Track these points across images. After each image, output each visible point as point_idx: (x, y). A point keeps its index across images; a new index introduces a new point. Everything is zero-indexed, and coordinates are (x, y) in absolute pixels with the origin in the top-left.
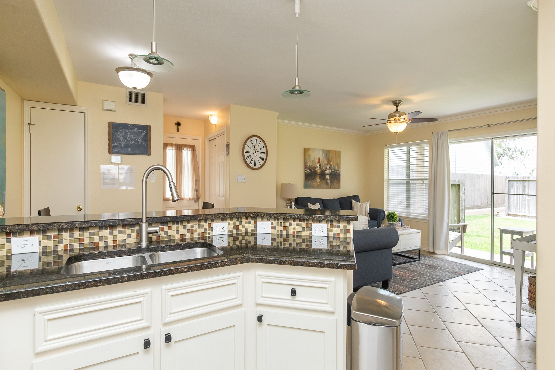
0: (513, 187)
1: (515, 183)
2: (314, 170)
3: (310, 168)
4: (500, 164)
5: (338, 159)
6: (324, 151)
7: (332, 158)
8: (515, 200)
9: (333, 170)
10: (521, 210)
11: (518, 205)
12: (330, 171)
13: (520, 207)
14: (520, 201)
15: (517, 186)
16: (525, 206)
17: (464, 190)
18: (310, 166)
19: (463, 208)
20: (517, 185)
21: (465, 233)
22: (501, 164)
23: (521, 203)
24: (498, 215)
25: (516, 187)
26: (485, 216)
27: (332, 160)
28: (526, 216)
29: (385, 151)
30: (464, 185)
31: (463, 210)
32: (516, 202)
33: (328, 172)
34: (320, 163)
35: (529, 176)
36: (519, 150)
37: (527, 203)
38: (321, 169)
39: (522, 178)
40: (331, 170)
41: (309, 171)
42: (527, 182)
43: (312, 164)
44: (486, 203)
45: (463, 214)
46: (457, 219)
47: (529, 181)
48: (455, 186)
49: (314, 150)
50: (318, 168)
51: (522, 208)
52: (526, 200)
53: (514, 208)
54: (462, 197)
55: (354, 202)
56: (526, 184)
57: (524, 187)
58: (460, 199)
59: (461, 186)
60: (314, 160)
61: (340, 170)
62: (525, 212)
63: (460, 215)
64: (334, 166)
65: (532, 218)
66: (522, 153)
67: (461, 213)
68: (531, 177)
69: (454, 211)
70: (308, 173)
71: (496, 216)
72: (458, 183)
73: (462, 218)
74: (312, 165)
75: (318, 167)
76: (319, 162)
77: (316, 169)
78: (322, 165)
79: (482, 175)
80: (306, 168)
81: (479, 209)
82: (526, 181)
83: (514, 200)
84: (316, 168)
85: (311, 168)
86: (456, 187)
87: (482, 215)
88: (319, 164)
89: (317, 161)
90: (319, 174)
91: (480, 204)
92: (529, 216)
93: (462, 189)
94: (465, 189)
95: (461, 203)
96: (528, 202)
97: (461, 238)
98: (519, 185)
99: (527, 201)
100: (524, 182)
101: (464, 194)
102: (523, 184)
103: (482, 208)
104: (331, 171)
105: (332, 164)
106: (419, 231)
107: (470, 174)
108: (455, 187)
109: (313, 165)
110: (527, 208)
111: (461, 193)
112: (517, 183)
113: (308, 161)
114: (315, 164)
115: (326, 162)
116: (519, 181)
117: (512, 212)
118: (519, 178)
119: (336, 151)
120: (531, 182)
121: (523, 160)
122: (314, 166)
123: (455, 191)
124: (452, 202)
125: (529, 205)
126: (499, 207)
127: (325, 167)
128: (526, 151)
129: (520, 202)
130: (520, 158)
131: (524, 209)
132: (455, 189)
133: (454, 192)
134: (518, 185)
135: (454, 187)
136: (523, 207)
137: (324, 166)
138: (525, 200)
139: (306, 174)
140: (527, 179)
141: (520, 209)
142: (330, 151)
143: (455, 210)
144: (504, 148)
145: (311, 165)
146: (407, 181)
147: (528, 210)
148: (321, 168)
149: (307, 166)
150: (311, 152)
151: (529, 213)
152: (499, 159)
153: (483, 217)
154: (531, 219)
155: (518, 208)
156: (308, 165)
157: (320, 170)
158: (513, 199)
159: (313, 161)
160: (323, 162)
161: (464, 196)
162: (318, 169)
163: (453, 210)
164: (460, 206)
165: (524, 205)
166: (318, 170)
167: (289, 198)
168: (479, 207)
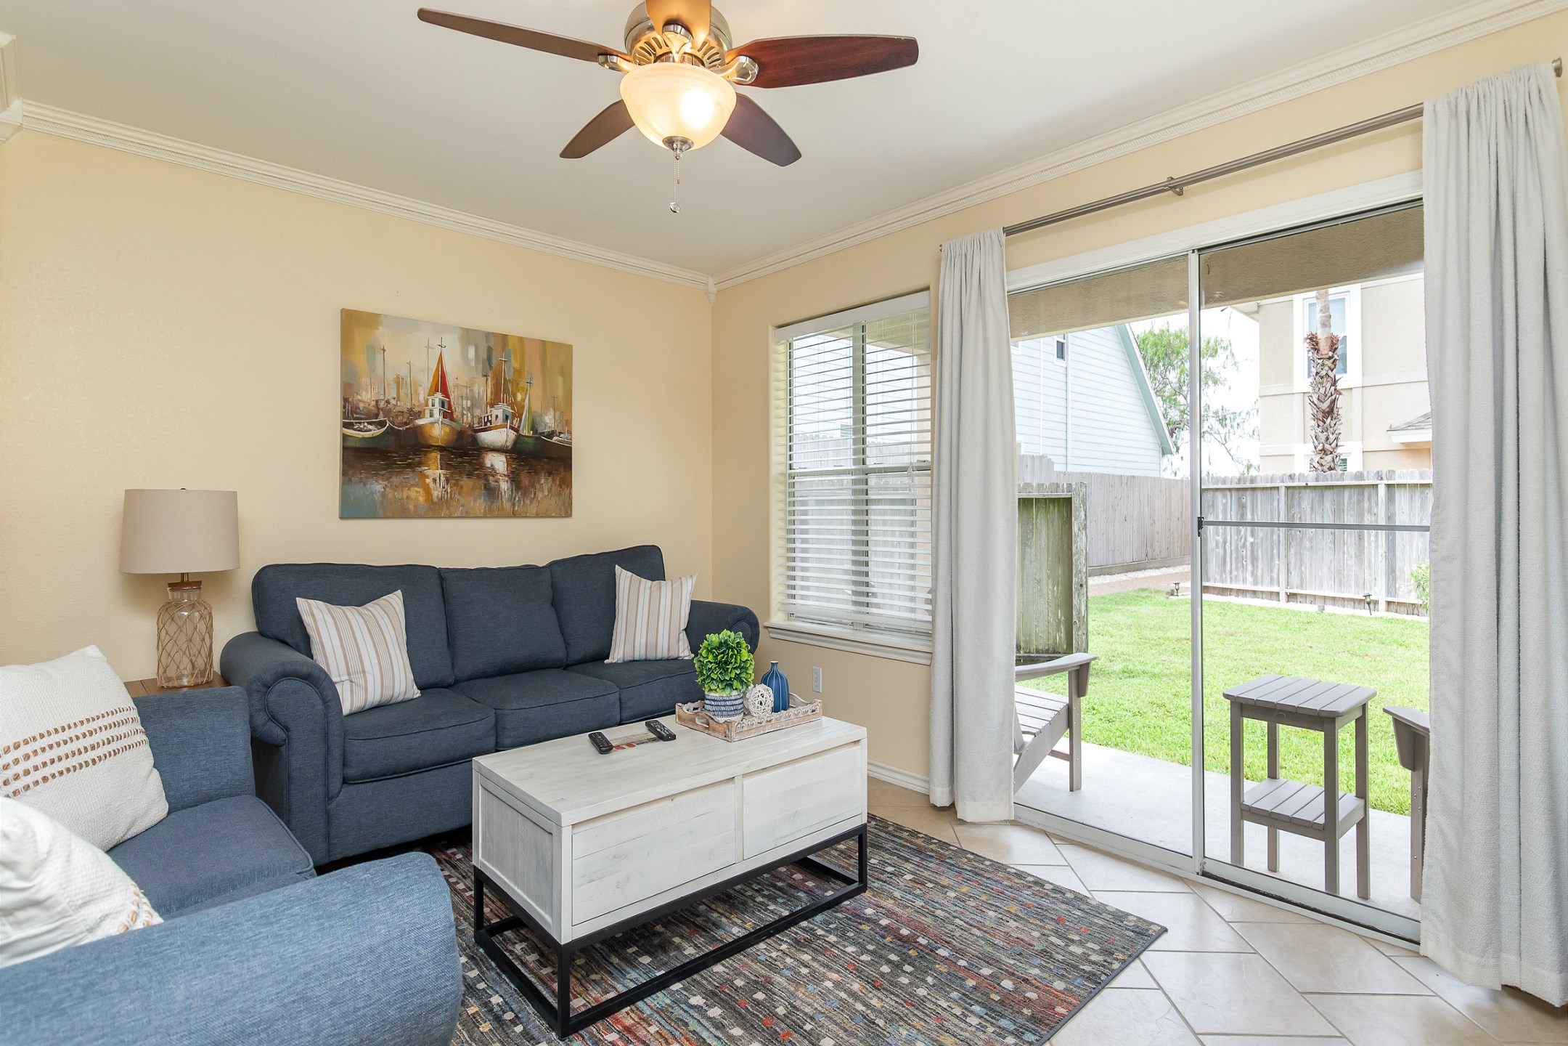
0: (1213, 507)
1: (1219, 495)
2: (406, 424)
3: (377, 416)
4: (1175, 449)
5: (560, 379)
6: (468, 336)
7: (519, 372)
8: (1220, 545)
9: (525, 432)
10: (1236, 573)
11: (1228, 559)
12: (512, 434)
13: (1231, 565)
14: (1233, 548)
15: (1225, 505)
16: (1244, 563)
17: (1083, 516)
18: (382, 404)
19: (1081, 578)
20: (1224, 501)
21: (1082, 698)
22: (1178, 449)
23: (1234, 555)
24: (1177, 590)
25: (1221, 507)
26: (1144, 594)
27: (523, 384)
28: (1247, 591)
29: (776, 352)
30: (1084, 502)
31: (1081, 585)
32: (1221, 552)
33: (499, 436)
34: (445, 391)
35: (1254, 475)
36: (1216, 413)
37: (1249, 553)
38: (454, 424)
39: (1236, 481)
40: (517, 430)
41: (375, 432)
42: (1249, 493)
43: (392, 393)
44: (1144, 556)
45: (1084, 600)
46: (1063, 618)
47: (1253, 489)
48: (1056, 502)
49: (407, 325)
50: (431, 416)
51: (1236, 569)
52: (1248, 544)
53: (1217, 570)
54: (1080, 543)
55: (624, 578)
56: (1248, 498)
57: (1242, 507)
58: (1071, 550)
59: (1075, 503)
60: (404, 373)
61: (570, 432)
62: (1244, 581)
63: (1074, 602)
64: (537, 407)
65: (1262, 598)
66: (1222, 421)
67: (1075, 596)
68: (1259, 479)
69: (1056, 588)
70: (364, 439)
71: (1172, 595)
72: (1065, 495)
73: (1079, 612)
74: (393, 402)
75: (436, 412)
76: (441, 384)
77: (420, 422)
78: (460, 404)
79: (1134, 477)
80: (351, 415)
81: (1127, 572)
82: (1246, 489)
83: (1217, 547)
84: (419, 415)
85: (387, 413)
86: (1059, 505)
87: (1135, 591)
88: (439, 396)
89: (426, 381)
90: (441, 449)
91: (1128, 559)
92: (1254, 592)
93: (1078, 513)
94: (1085, 515)
95: (1077, 560)
96: (1252, 551)
97: (1069, 718)
98: (1229, 501)
99: (1249, 548)
100: (1241, 493)
101: (1086, 530)
102: (1239, 499)
103: (1134, 571)
104: (519, 437)
105: (523, 400)
106: (861, 732)
107: (1102, 475)
108: (1056, 509)
109: (398, 398)
110: (1250, 568)
111: (1075, 529)
112: (1225, 496)
113: (365, 380)
114: (413, 393)
115: (483, 389)
116: (1230, 490)
117: (1212, 580)
118: (1230, 480)
119: (543, 343)
120: (1259, 493)
121: (1225, 440)
122: (405, 404)
123: (1056, 520)
124: (1050, 558)
125: (1254, 560)
126: (1175, 566)
127: (478, 412)
128: (1232, 417)
129: (1233, 552)
130: (1219, 433)
131: (1243, 572)
132: (1056, 514)
133: (1053, 525)
134: (1227, 502)
135: (1054, 506)
136: (1240, 565)
137: (469, 409)
138: (1244, 545)
139: (350, 444)
140: (1248, 485)
141: (1231, 573)
142: (509, 338)
143: (1058, 586)
144: (1182, 408)
145: (388, 402)
146: (853, 477)
147: (1252, 573)
148: (452, 419)
149: (361, 406)
150: (383, 335)
151: (1255, 583)
152: (1172, 435)
153: (1140, 599)
154: (1260, 600)
155: (1228, 568)
156: (366, 397)
157: (447, 429)
158: (1214, 544)
159: (399, 382)
160: (469, 386)
161: (1084, 538)
162: (433, 423)
163: (1050, 587)
164: (1074, 572)
165: (1243, 559)
166: (436, 428)
167: (183, 574)
168: (1127, 568)
